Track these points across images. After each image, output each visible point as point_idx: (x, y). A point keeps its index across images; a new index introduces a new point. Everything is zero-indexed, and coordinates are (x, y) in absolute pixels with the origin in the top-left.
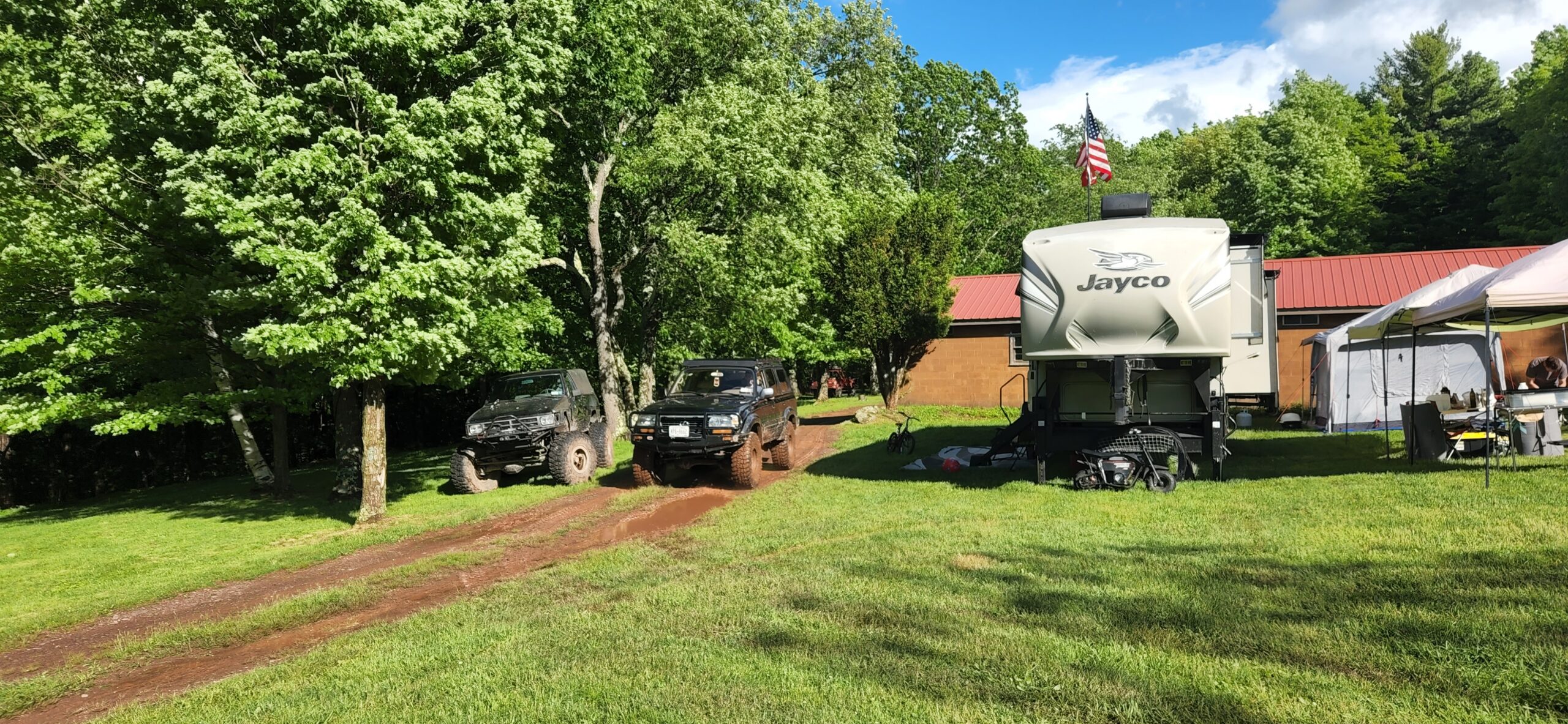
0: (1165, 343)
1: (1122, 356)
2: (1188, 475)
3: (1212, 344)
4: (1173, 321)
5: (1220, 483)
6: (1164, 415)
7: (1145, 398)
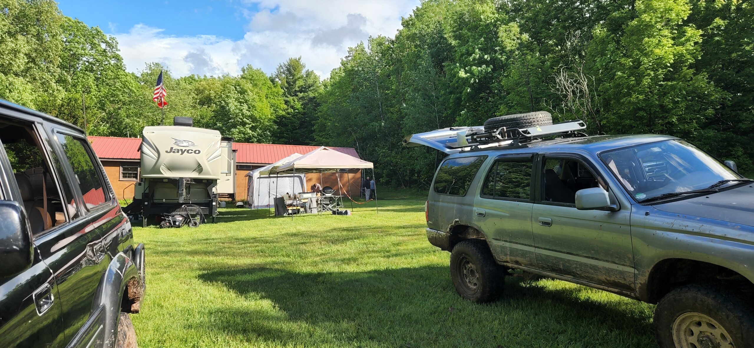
0: (198, 174)
1: (183, 178)
2: (203, 222)
3: (214, 175)
4: (201, 166)
5: (214, 224)
6: (196, 200)
7: (189, 194)
